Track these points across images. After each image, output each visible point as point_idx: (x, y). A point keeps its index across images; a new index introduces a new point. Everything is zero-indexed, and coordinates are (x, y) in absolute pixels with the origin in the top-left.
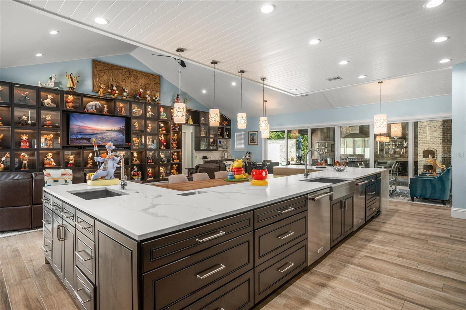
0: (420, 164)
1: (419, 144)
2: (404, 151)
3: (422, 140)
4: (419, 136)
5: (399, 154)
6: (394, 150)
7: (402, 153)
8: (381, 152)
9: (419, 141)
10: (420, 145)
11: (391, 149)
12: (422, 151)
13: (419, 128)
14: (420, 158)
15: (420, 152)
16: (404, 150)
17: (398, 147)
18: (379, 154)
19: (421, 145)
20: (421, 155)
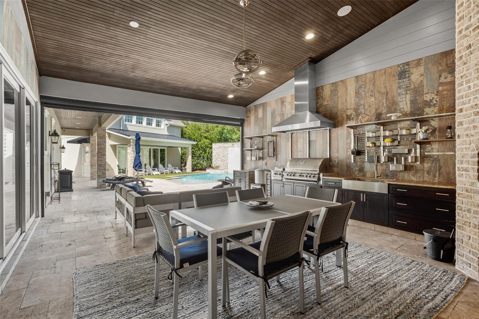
0: (464, 206)
1: (461, 124)
2: (418, 155)
3: (472, 104)
4: (460, 91)
5: (403, 163)
6: (390, 152)
7: (410, 161)
8: (358, 158)
9: (461, 111)
10: (465, 126)
11: (382, 148)
12: (470, 153)
13: (461, 58)
14: (464, 179)
15: (463, 157)
16: (418, 151)
17: (402, 143)
18: (352, 162)
19: (468, 129)
20: (466, 170)
